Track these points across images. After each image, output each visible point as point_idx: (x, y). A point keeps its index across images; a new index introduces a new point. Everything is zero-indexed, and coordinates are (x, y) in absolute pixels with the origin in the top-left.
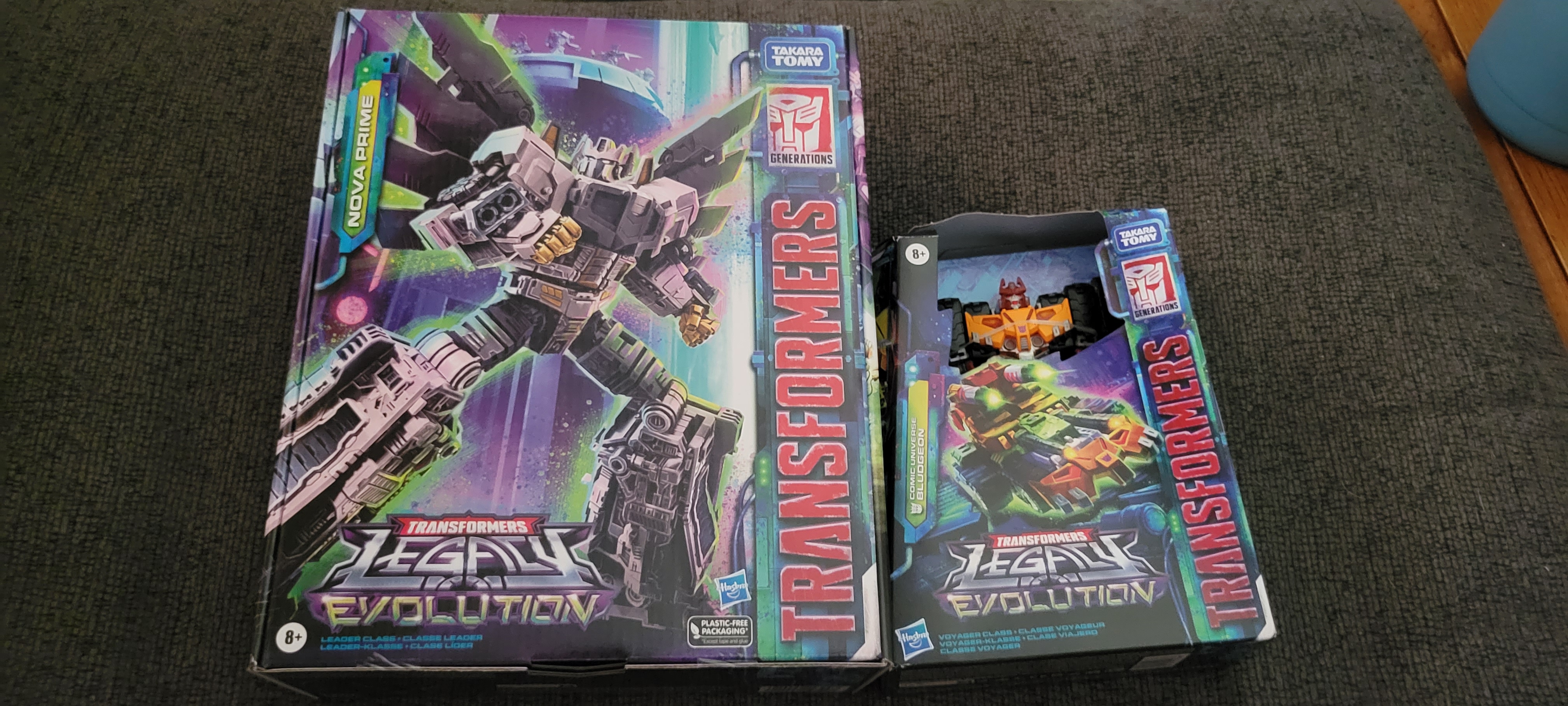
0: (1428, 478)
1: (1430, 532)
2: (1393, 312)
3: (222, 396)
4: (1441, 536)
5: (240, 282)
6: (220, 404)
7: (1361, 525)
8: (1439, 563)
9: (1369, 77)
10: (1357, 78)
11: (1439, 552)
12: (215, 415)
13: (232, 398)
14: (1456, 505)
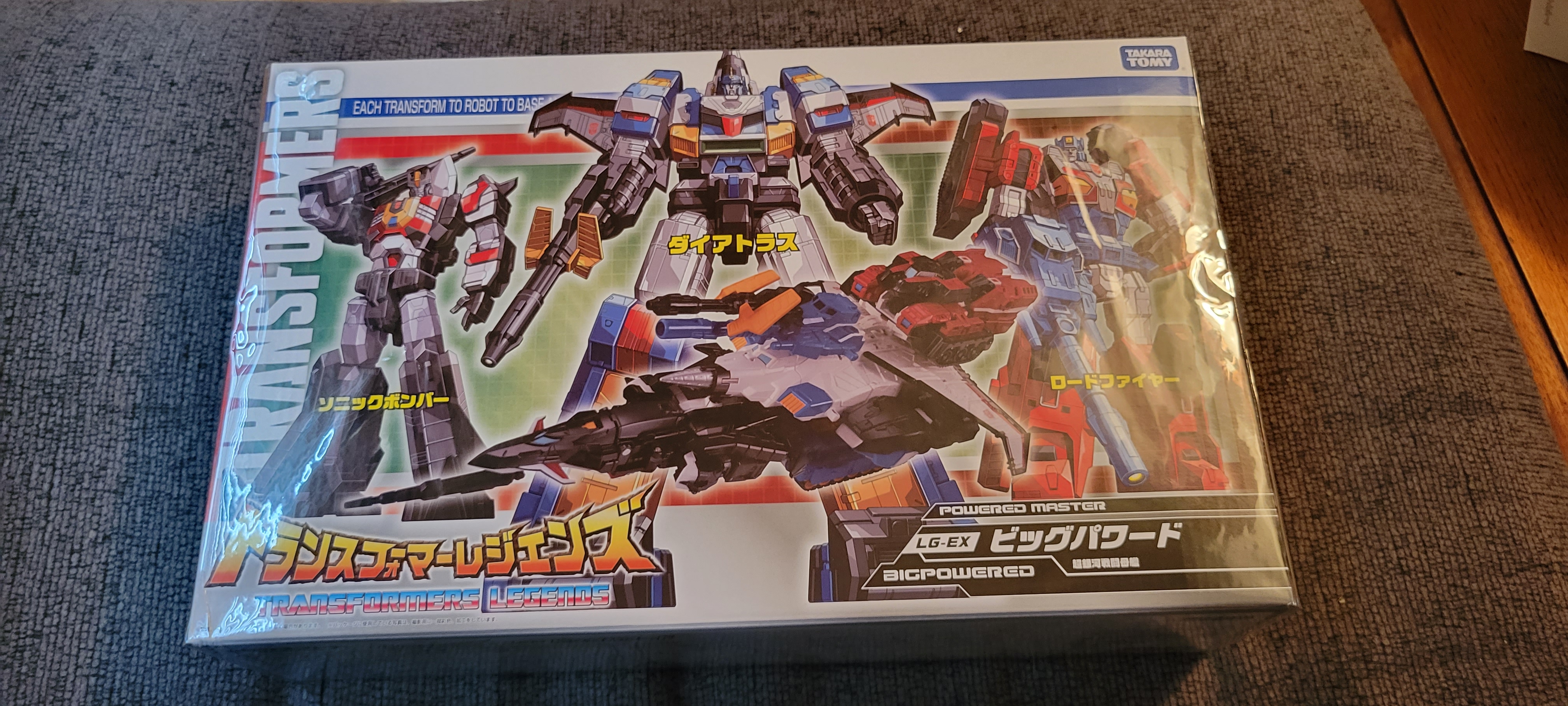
0: (1377, 491)
1: (1382, 550)
2: (1335, 310)
3: (36, 468)
4: (1394, 555)
5: (55, 335)
6: (34, 476)
7: (1308, 543)
8: (1392, 584)
9: (1305, 53)
10: (1293, 54)
11: (1392, 572)
12: (28, 489)
13: (50, 469)
14: (1409, 521)
